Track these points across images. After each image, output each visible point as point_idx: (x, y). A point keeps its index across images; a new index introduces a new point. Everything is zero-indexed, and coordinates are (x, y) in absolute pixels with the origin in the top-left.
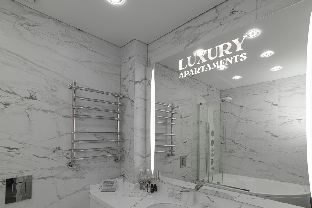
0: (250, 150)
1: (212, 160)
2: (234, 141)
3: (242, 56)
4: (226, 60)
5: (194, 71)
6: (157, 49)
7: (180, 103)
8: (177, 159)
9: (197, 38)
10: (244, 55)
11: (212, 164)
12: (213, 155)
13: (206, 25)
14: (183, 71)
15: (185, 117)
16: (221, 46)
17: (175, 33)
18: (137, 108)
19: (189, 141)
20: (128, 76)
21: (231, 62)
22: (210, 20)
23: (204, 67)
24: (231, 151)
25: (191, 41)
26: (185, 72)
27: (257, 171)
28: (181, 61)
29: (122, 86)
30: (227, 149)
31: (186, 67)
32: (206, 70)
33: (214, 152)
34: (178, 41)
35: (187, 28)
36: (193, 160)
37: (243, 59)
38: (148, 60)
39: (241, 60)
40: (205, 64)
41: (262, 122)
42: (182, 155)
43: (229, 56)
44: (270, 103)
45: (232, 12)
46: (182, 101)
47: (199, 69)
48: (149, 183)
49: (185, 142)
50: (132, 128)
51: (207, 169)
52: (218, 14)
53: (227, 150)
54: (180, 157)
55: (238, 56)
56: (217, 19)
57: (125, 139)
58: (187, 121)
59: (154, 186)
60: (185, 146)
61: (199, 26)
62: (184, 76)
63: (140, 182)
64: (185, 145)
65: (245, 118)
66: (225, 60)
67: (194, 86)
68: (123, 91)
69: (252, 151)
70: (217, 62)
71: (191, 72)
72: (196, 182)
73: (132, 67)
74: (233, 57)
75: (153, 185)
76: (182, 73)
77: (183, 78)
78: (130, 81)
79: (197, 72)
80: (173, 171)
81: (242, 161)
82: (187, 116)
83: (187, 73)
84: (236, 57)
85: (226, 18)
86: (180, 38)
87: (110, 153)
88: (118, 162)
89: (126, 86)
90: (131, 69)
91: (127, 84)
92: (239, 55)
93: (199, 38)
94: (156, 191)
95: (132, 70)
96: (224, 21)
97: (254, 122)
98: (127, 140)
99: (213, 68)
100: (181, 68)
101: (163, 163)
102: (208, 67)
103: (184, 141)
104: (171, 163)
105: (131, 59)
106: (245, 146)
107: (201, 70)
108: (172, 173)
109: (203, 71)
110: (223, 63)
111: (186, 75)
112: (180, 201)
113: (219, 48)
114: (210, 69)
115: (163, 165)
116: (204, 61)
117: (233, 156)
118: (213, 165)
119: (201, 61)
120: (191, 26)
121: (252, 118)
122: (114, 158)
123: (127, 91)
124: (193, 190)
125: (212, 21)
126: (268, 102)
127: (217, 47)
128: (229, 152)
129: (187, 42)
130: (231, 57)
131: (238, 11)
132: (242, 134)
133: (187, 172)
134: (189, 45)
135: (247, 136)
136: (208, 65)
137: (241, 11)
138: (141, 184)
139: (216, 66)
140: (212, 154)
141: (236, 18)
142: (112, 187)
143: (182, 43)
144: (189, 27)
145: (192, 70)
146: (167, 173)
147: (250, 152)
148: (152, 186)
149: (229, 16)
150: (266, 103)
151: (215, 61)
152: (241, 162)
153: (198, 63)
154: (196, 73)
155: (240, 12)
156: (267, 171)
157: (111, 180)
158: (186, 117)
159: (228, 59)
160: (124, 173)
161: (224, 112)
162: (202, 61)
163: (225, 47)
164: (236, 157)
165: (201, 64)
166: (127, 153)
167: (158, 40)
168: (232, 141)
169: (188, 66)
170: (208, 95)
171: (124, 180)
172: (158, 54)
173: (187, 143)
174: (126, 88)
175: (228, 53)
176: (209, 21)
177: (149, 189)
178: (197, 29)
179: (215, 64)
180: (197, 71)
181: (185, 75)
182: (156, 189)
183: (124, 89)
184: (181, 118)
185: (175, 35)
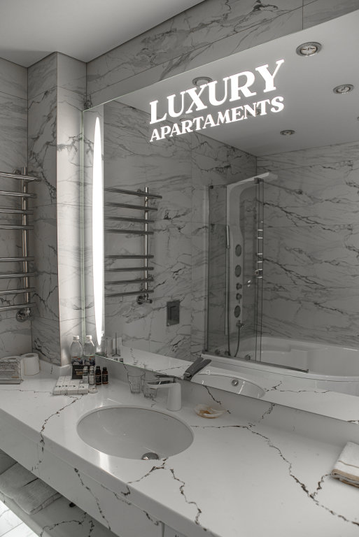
0: (315, 285)
1: (237, 307)
2: (284, 267)
3: (274, 102)
4: (244, 108)
5: (180, 127)
6: (105, 75)
7: (164, 186)
8: (159, 308)
9: (188, 56)
10: (278, 101)
11: (237, 316)
12: (238, 297)
13: (204, 30)
14: (158, 126)
15: (177, 217)
16: (235, 79)
17: (143, 42)
18: (64, 205)
19: (185, 268)
20: (42, 134)
21: (253, 113)
22: (213, 19)
23: (201, 119)
24: (277, 288)
25: (175, 61)
26: (163, 129)
27: (328, 329)
28: (154, 105)
29: (31, 155)
30: (269, 283)
31: (164, 118)
32: (204, 127)
33: (240, 291)
34: (149, 60)
35: (167, 33)
36: (194, 310)
37: (277, 108)
38: (88, 98)
39: (273, 110)
40: (203, 113)
41: (339, 226)
42: (169, 299)
43: (250, 101)
44: (355, 188)
45: (257, 8)
46: (169, 181)
47: (191, 124)
48: (93, 364)
49: (177, 272)
50: (52, 247)
51: (227, 326)
52: (229, 8)
53: (269, 286)
54: (165, 304)
55: (267, 103)
56: (226, 18)
57: (40, 269)
58: (181, 225)
59: (102, 370)
60: (176, 279)
61: (192, 31)
62: (160, 136)
63: (72, 363)
64: (176, 277)
65: (307, 218)
66: (241, 107)
67: (197, 147)
68: (34, 165)
69: (320, 287)
70: (227, 111)
71: (175, 130)
72: (202, 355)
73: (50, 113)
74: (258, 103)
75: (100, 370)
76: (155, 131)
77: (159, 140)
78: (48, 143)
79: (186, 130)
80: (150, 334)
81: (300, 308)
82: (180, 214)
83: (166, 130)
84: (263, 103)
85: (244, 19)
86: (153, 54)
87: (8, 302)
88: (24, 320)
89: (38, 154)
90: (49, 118)
91: (41, 151)
92: (268, 101)
93: (191, 55)
94: (107, 380)
95: (52, 120)
96: (242, 24)
97: (324, 227)
98: (44, 272)
99: (218, 124)
100: (154, 120)
101: (127, 319)
102: (208, 121)
103: (175, 269)
104: (146, 318)
105: (49, 95)
106: (306, 277)
107: (194, 126)
108: (147, 340)
109: (198, 128)
110: (239, 114)
111: (166, 136)
112: (154, 402)
113: (229, 81)
114: (213, 125)
115: (128, 322)
116: (201, 106)
117: (282, 297)
118: (240, 318)
119: (195, 106)
120: (176, 30)
121: (320, 218)
122: (16, 312)
123: (41, 165)
124: (179, 379)
125: (218, 21)
126: (351, 186)
127: (225, 80)
128: (275, 289)
129: (168, 63)
130: (254, 104)
131: (269, 5)
132: (300, 251)
133: (181, 334)
134: (170, 70)
135: (309, 257)
136: (209, 117)
137: (275, 7)
138: (74, 367)
139: (225, 120)
140: (238, 294)
141: (265, 21)
142: (14, 376)
143: (157, 65)
144: (170, 32)
145: (176, 125)
146: (137, 339)
147: (316, 289)
148: (98, 372)
149: (251, 14)
150: (349, 187)
151: (222, 109)
152: (297, 311)
153: (189, 111)
154: (184, 132)
155: (271, 8)
156: (347, 329)
157: (11, 361)
158: (179, 216)
159: (247, 107)
160: (39, 344)
161: (264, 204)
162: (197, 107)
163: (242, 81)
164: (288, 299)
165: (196, 114)
166: (44, 301)
167: (109, 54)
168: (280, 265)
169: (168, 116)
170: (227, 167)
171: (40, 358)
172: (108, 86)
173: (180, 272)
174: (38, 159)
175: (248, 94)
176: (212, 22)
177: (92, 378)
178: (187, 36)
179: (223, 114)
180: (186, 128)
181: (163, 134)
182: (107, 376)
183: (34, 160)
184: (167, 218)
185: (143, 46)
